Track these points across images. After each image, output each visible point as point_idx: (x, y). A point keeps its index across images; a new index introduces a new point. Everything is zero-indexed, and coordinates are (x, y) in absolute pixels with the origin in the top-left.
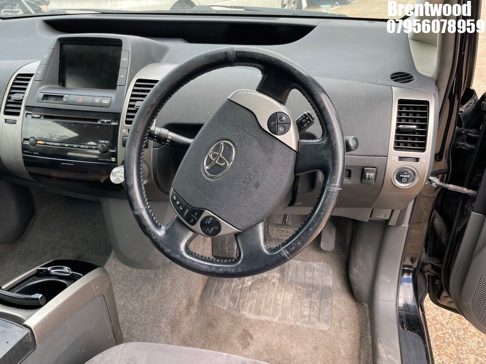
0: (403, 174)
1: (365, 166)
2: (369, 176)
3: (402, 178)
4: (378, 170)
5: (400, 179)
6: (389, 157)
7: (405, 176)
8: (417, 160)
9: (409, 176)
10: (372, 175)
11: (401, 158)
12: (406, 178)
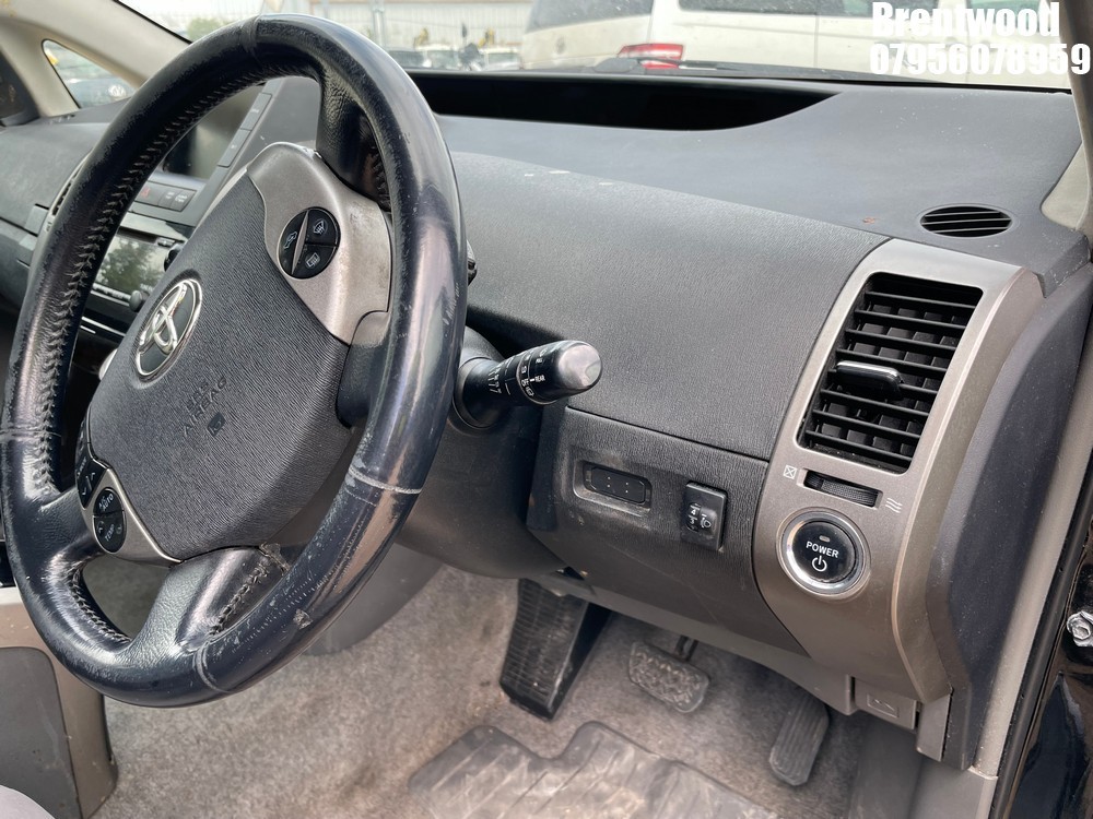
0: (815, 540)
1: (692, 476)
2: (698, 516)
3: (811, 554)
4: (734, 502)
5: (804, 556)
6: (774, 463)
7: (822, 550)
8: (872, 496)
9: (836, 553)
10: (710, 516)
11: (814, 479)
12: (825, 557)
